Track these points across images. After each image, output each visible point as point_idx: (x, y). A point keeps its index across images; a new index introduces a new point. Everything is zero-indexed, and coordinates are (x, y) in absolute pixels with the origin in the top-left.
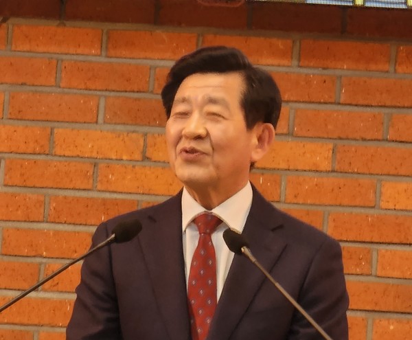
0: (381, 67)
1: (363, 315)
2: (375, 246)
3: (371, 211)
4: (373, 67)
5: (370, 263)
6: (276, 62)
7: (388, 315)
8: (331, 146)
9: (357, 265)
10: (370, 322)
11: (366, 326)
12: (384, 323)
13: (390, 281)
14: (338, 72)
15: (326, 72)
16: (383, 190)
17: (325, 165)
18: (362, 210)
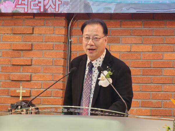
0: (162, 27)
1: (161, 84)
2: (163, 68)
3: (162, 60)
4: (161, 27)
5: (162, 72)
6: (138, 27)
7: (167, 84)
8: (152, 46)
9: (159, 73)
10: (163, 86)
11: (162, 87)
12: (166, 86)
13: (167, 76)
14: (153, 28)
15: (150, 28)
16: (164, 55)
17: (151, 50)
18: (160, 60)
